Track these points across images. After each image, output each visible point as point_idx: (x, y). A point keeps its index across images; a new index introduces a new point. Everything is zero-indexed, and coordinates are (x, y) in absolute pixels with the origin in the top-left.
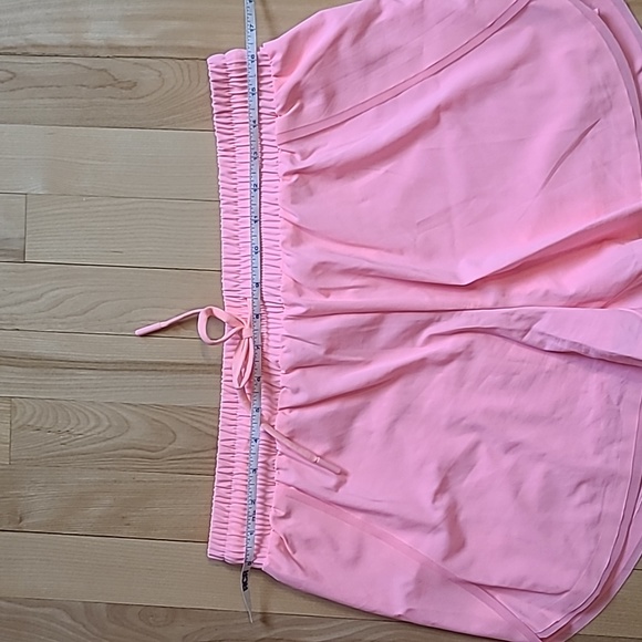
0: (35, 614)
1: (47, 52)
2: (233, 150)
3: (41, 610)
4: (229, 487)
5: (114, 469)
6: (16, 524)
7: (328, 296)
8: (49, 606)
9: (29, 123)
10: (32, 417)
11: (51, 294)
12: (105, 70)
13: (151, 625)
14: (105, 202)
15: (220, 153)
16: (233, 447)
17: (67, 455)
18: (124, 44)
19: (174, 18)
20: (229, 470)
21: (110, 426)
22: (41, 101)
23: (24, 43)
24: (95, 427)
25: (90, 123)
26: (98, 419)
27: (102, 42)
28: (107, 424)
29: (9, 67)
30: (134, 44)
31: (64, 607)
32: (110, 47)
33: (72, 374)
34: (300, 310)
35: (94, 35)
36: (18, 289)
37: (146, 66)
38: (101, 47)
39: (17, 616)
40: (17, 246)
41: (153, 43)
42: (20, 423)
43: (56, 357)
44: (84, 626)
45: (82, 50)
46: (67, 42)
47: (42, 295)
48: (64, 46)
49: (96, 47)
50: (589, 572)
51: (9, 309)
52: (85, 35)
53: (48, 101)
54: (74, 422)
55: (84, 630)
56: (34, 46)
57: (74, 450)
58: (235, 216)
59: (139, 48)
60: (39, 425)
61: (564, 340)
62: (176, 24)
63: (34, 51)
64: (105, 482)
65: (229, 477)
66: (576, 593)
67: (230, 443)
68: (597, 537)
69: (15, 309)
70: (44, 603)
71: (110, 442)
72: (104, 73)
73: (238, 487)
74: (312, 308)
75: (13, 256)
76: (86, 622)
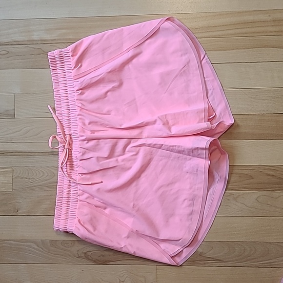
0: (24, 245)
1: (19, 43)
2: (58, 83)
3: (26, 244)
4: (61, 202)
5: (50, 191)
6: (16, 212)
7: (94, 133)
8: (30, 242)
9: (14, 69)
10: (20, 173)
11: (25, 129)
12: (40, 49)
13: (65, 247)
14: (42, 95)
15: (54, 84)
16: (63, 188)
17: (32, 187)
18: (47, 39)
19: (63, 29)
20: (62, 196)
21: (48, 175)
22: (18, 61)
23: (11, 41)
24: (42, 176)
25: (36, 67)
26: (43, 173)
27: (39, 39)
28: (47, 174)
29: (6, 49)
30: (50, 39)
31: (35, 242)
32: (41, 40)
33: (34, 157)
34: (84, 138)
35: (36, 36)
36: (13, 128)
37: (54, 46)
38: (39, 40)
39: (18, 246)
40: (12, 113)
41: (56, 38)
42: (16, 176)
43: (28, 151)
44: (42, 249)
45: (32, 42)
46: (26, 39)
47: (21, 129)
48: (25, 41)
49: (37, 41)
50: (189, 232)
51: (10, 135)
52: (32, 37)
53: (20, 61)
54: (35, 174)
55: (42, 250)
56: (15, 41)
57: (35, 185)
58: (60, 106)
59: (52, 40)
60: (22, 177)
61: (176, 146)
62: (64, 31)
63: (15, 43)
64: (47, 195)
65: (61, 199)
66: (184, 239)
67: (62, 186)
68: (191, 219)
69: (12, 135)
70: (27, 241)
71: (48, 181)
72: (40, 50)
73: (65, 202)
74: (88, 137)
75: (11, 116)
76: (42, 247)
